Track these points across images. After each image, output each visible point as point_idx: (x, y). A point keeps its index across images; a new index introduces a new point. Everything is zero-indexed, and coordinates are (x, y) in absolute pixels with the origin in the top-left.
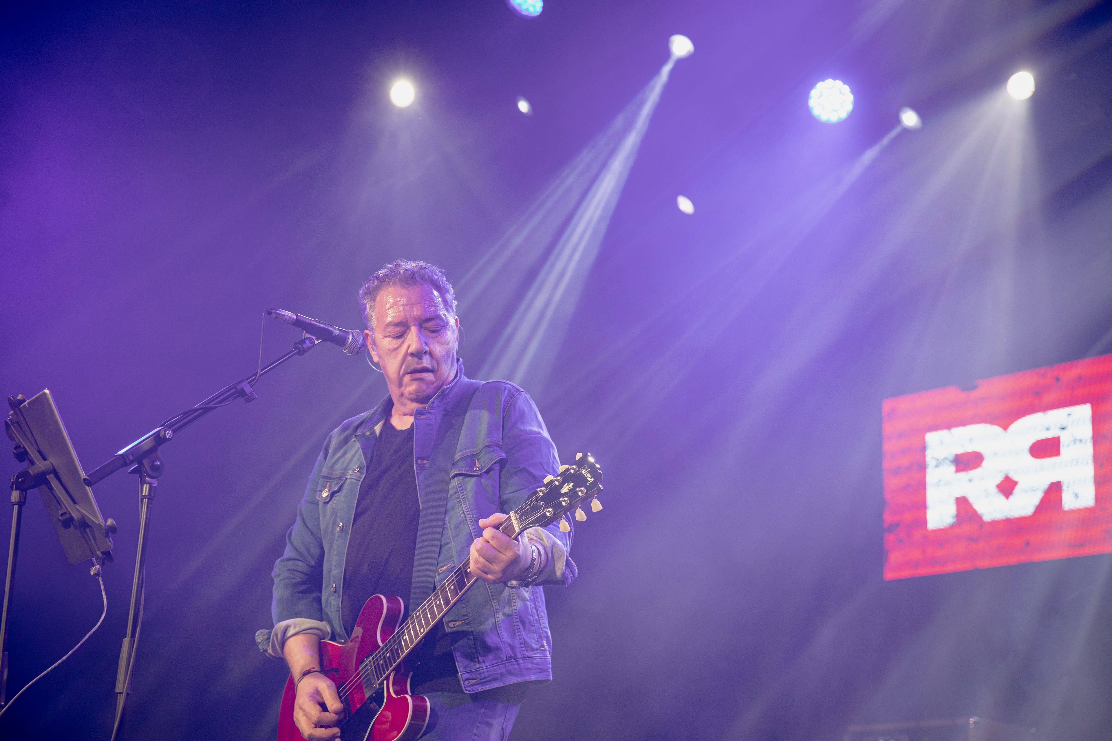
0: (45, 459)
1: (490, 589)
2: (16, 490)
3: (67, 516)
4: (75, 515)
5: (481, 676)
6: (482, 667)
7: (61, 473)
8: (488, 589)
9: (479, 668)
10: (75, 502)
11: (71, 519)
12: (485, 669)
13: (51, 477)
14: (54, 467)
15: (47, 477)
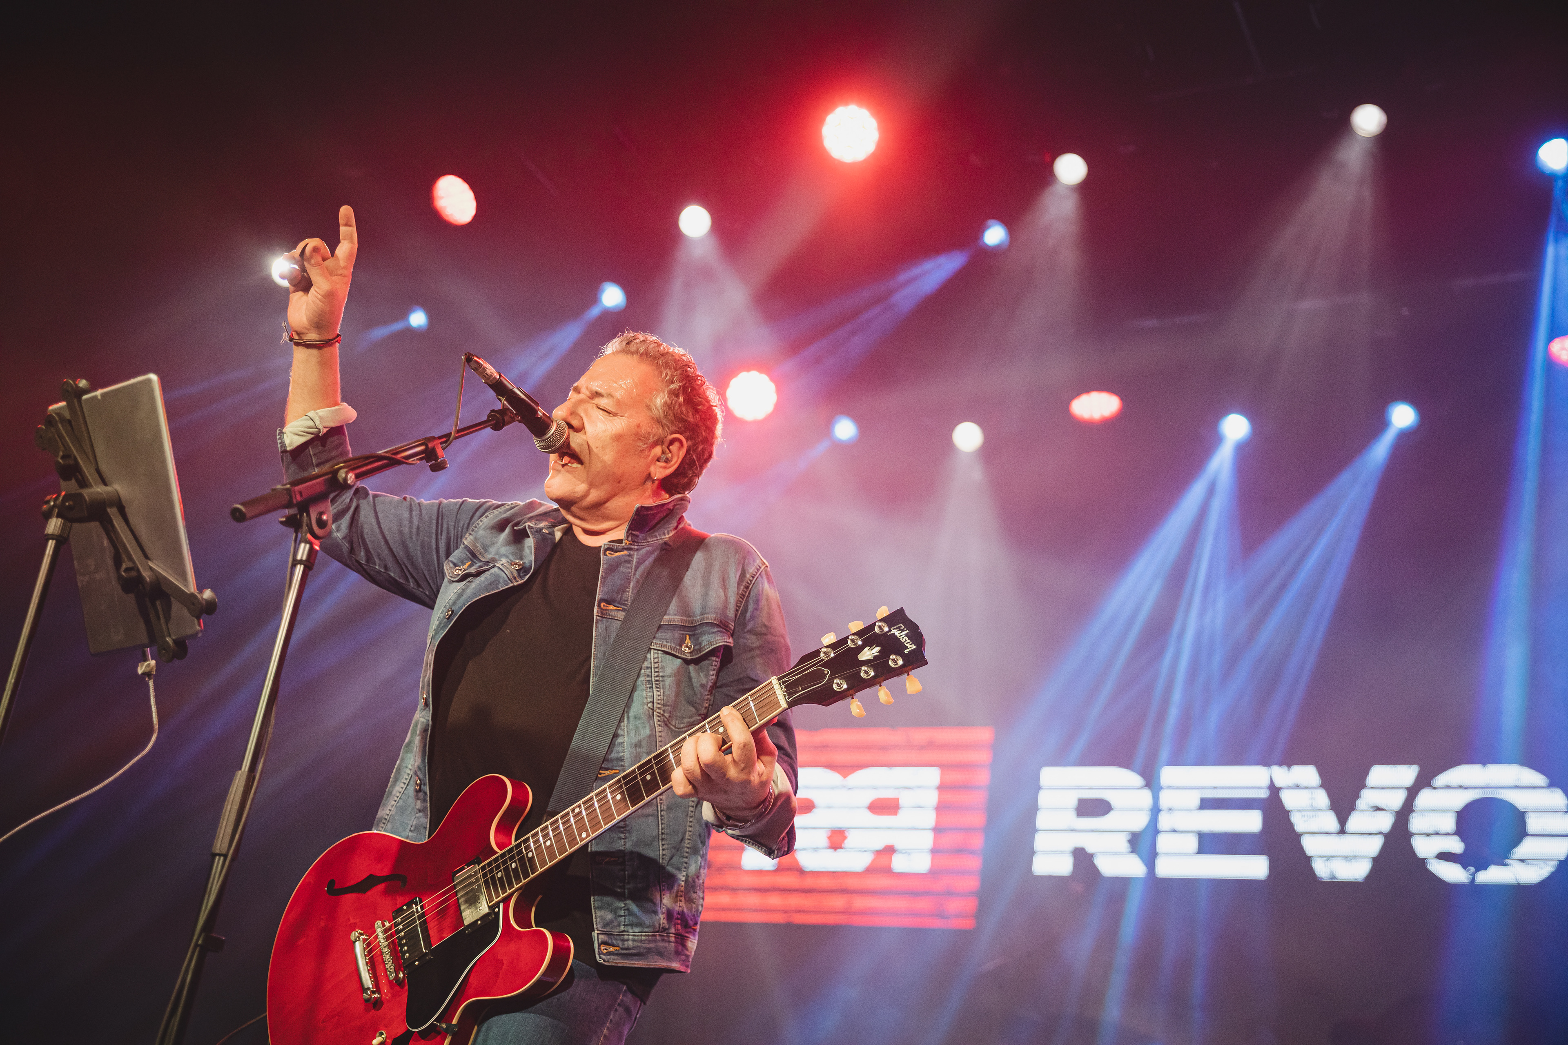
0: (105, 483)
1: (662, 824)
2: (58, 517)
3: (134, 574)
4: (146, 574)
5: (623, 944)
6: (628, 932)
7: (129, 511)
8: (660, 823)
9: (624, 931)
10: (147, 557)
11: (140, 578)
12: (631, 935)
13: (112, 512)
14: (120, 498)
15: (109, 510)
